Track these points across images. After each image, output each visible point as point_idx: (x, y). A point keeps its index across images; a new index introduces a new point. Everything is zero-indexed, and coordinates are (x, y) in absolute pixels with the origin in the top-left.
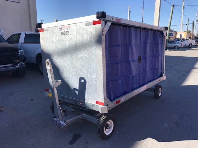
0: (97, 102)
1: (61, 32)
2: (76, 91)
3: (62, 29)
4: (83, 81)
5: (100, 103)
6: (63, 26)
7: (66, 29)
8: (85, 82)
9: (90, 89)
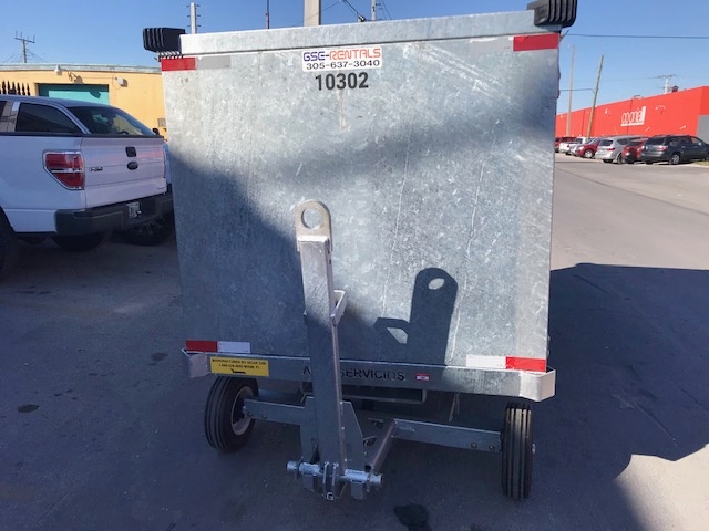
0: (511, 362)
1: (319, 78)
2: (391, 330)
3: (328, 61)
4: (437, 284)
5: (528, 364)
6: (337, 49)
7: (350, 61)
8: (451, 287)
9: (475, 316)
